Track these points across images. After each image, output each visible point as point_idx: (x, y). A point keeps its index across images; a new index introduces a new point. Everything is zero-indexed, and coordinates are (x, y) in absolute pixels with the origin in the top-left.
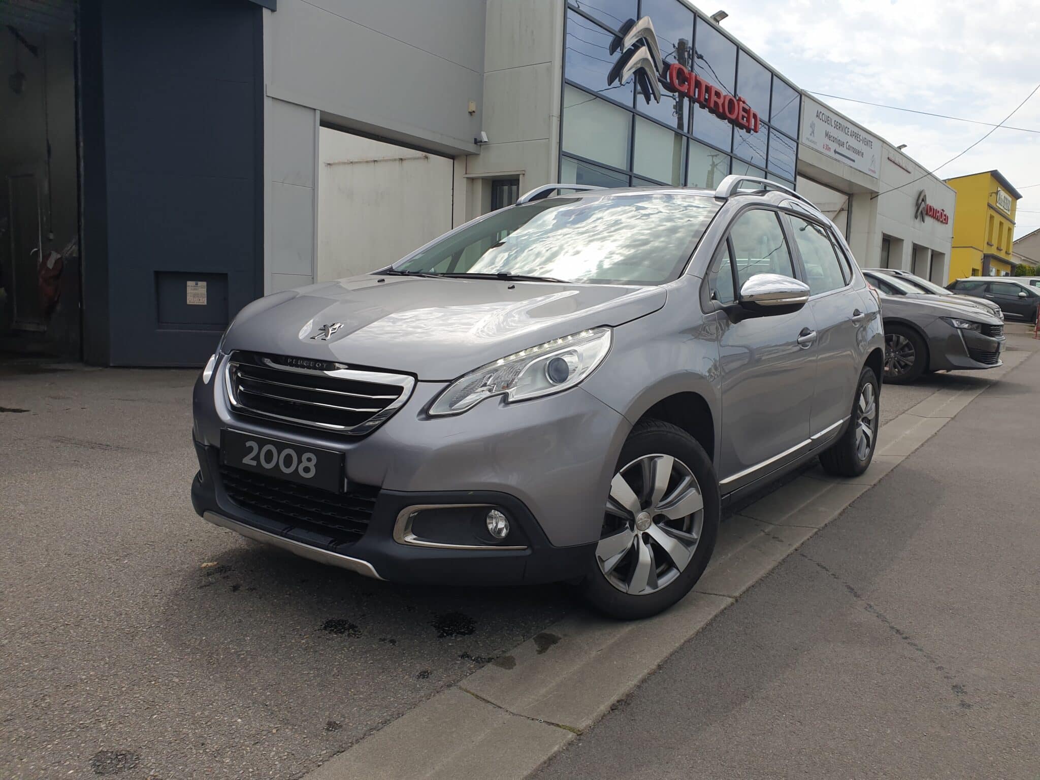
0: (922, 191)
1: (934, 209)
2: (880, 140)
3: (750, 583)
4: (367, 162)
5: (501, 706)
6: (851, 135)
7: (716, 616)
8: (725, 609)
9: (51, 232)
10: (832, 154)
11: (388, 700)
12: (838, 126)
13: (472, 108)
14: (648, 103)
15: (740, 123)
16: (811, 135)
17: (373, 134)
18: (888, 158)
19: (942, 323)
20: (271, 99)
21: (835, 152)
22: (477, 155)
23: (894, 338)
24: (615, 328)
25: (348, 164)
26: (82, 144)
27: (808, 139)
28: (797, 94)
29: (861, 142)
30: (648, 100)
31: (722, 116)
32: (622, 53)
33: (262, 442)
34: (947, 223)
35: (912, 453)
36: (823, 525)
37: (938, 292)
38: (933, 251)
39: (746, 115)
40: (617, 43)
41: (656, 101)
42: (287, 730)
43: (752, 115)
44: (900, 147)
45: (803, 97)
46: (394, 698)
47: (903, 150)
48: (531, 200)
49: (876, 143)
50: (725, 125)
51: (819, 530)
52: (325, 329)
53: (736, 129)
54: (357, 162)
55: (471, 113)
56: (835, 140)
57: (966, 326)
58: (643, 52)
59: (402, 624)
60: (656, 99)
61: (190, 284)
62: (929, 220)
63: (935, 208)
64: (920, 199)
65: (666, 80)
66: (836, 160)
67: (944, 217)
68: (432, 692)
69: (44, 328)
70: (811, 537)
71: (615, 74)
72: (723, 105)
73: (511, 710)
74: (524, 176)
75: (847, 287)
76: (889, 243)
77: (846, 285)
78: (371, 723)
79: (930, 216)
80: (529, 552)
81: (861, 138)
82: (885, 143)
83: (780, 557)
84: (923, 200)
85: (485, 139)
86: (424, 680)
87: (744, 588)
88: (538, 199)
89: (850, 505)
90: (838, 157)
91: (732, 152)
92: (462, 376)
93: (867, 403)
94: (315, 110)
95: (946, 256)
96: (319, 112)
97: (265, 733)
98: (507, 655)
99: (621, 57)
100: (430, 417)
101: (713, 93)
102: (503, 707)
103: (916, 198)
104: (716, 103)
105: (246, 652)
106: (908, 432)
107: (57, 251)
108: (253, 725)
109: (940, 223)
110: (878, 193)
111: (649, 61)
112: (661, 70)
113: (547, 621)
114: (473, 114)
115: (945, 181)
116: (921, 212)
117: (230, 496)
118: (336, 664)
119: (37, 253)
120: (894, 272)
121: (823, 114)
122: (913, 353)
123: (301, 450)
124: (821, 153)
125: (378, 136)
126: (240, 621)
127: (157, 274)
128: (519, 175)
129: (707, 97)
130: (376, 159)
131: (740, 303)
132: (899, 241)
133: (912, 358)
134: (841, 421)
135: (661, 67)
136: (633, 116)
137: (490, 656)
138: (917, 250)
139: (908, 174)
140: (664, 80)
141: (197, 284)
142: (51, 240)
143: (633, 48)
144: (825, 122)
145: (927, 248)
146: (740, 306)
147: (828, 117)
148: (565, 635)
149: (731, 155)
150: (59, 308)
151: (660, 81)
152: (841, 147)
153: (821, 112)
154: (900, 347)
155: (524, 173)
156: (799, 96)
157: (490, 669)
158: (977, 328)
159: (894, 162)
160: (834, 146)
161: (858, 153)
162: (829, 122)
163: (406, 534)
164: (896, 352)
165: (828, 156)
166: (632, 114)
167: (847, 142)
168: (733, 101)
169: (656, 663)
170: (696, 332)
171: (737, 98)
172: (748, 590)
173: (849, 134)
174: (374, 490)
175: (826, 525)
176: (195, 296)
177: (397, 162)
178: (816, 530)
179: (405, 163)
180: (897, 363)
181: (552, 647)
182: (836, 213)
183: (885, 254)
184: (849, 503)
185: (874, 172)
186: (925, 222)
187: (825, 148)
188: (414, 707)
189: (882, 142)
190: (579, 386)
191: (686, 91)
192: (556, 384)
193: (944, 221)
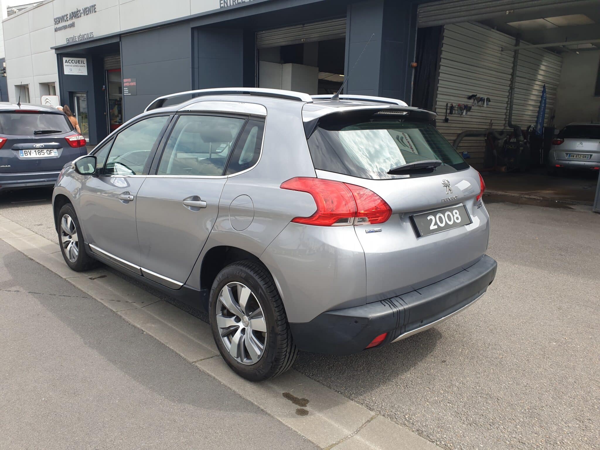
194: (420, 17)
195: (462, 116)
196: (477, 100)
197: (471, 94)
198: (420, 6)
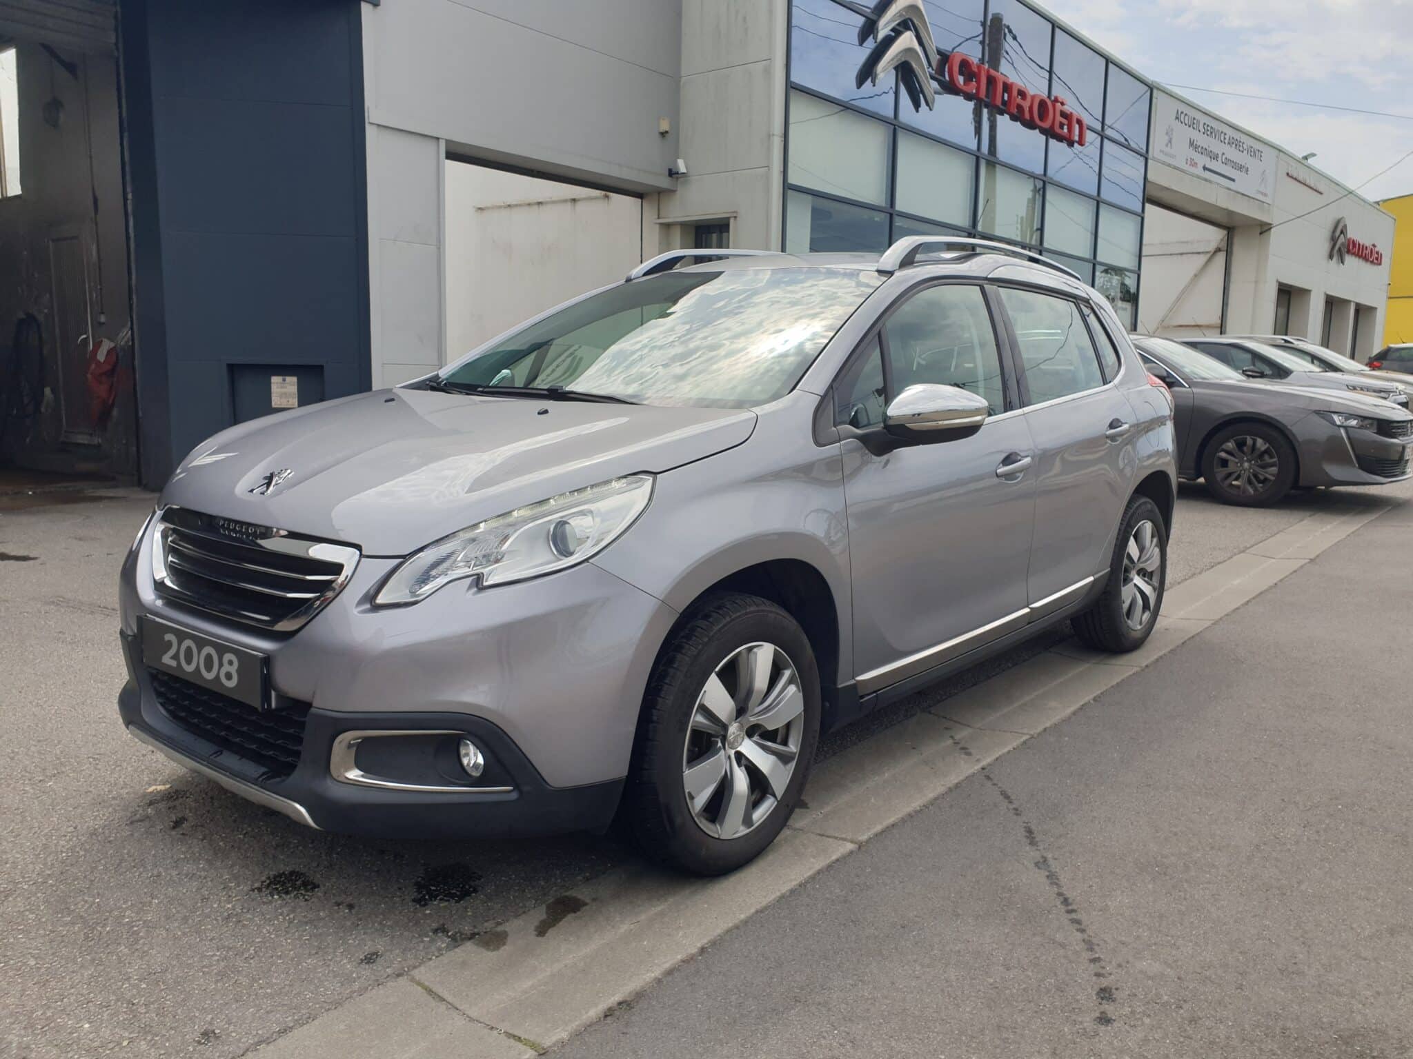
0: (1341, 219)
1: (1359, 245)
2: (1274, 148)
3: (892, 820)
4: (529, 204)
5: (458, 1006)
6: (1229, 143)
7: (819, 872)
8: (837, 860)
9: (103, 313)
10: (1199, 171)
11: (303, 997)
12: (1208, 131)
13: (665, 126)
14: (917, 111)
15: (1057, 133)
16: (1167, 145)
17: (525, 169)
18: (1288, 174)
19: (1317, 419)
20: (375, 127)
21: (1205, 168)
22: (673, 191)
23: (1249, 441)
24: (658, 476)
25: (505, 208)
26: (130, 196)
27: (1161, 151)
28: (1146, 88)
29: (1245, 152)
30: (917, 106)
31: (1030, 125)
32: (876, 42)
33: (181, 636)
34: (1380, 264)
35: (1227, 615)
36: (1040, 729)
37: (1346, 367)
38: (1358, 305)
39: (1065, 121)
40: (869, 29)
41: (928, 108)
42: (143, 1043)
43: (1075, 120)
44: (1306, 158)
45: (1155, 91)
46: (312, 993)
47: (1311, 161)
48: (646, 274)
49: (1268, 153)
50: (1037, 137)
51: (1032, 737)
52: (269, 479)
53: (1052, 142)
54: (516, 205)
55: (663, 134)
56: (1204, 151)
57: (1354, 423)
58: (907, 39)
59: (375, 881)
60: (927, 104)
61: (275, 380)
62: (1350, 260)
63: (1361, 244)
64: (1338, 230)
65: (944, 77)
66: (1206, 180)
67: (1376, 255)
68: (370, 985)
69: (96, 440)
70: (1014, 749)
71: (867, 73)
72: (1031, 108)
73: (470, 1013)
74: (736, 220)
75: (1107, 387)
76: (1288, 295)
77: (1105, 383)
78: (263, 1033)
79: (1353, 254)
80: (514, 796)
81: (1245, 147)
82: (1283, 152)
83: (953, 779)
84: (1342, 232)
85: (683, 169)
86: (367, 966)
87: (879, 828)
88: (657, 272)
89: (1095, 699)
90: (1208, 175)
91: (1045, 174)
92: (421, 549)
93: (1142, 549)
94: (438, 139)
95: (1378, 311)
96: (444, 141)
97: (111, 1046)
98: (499, 929)
99: (877, 48)
100: (377, 608)
101: (1015, 93)
102: (461, 1008)
103: (1332, 230)
104: (1020, 107)
105: (145, 922)
106: (1236, 582)
107: (111, 339)
108: (101, 1034)
109: (1369, 264)
110: (1271, 224)
111: (917, 53)
112: (934, 64)
113: (579, 878)
114: (667, 135)
115: (1378, 203)
116: (1340, 249)
117: (161, 704)
118: (257, 940)
119: (86, 341)
120: (1283, 339)
121: (1186, 115)
122: (1275, 462)
123: (222, 649)
124: (1183, 171)
125: (532, 171)
126: (159, 875)
127: (232, 368)
128: (728, 218)
129: (1006, 98)
130: (540, 201)
131: (886, 427)
132: (1304, 293)
133: (1274, 470)
134: (1091, 579)
135: (935, 58)
136: (895, 130)
137: (476, 930)
138: (1333, 304)
139: (1319, 195)
140: (943, 79)
141: (284, 380)
142: (103, 323)
143: (893, 34)
144: (1190, 126)
145: (1348, 302)
146: (885, 431)
147: (1194, 119)
148: (594, 900)
149: (1044, 178)
150: (115, 412)
151: (933, 78)
152: (1214, 162)
153: (1182, 113)
154: (1257, 453)
155: (735, 215)
156: (1149, 92)
157: (469, 950)
158: (1371, 425)
159: (1296, 179)
160: (1203, 160)
161: (1241, 168)
162: (1195, 126)
163: (347, 769)
164: (1251, 461)
165: (1192, 175)
166: (892, 127)
167: (1223, 154)
168: (1046, 103)
169: (699, 945)
170: (803, 473)
171: (1053, 98)
172: (883, 831)
173: (1226, 141)
174: (303, 706)
175: (1045, 730)
176: (281, 395)
177: (569, 204)
178: (1025, 738)
179: (579, 206)
180: (1252, 477)
181: (570, 917)
182: (1209, 255)
183: (1282, 311)
184: (1095, 695)
185: (1265, 195)
186: (1346, 263)
187: (1189, 163)
188: (335, 1008)
189: (1277, 152)
190: (591, 561)
191: (974, 91)
192: (563, 558)
193: (1375, 261)
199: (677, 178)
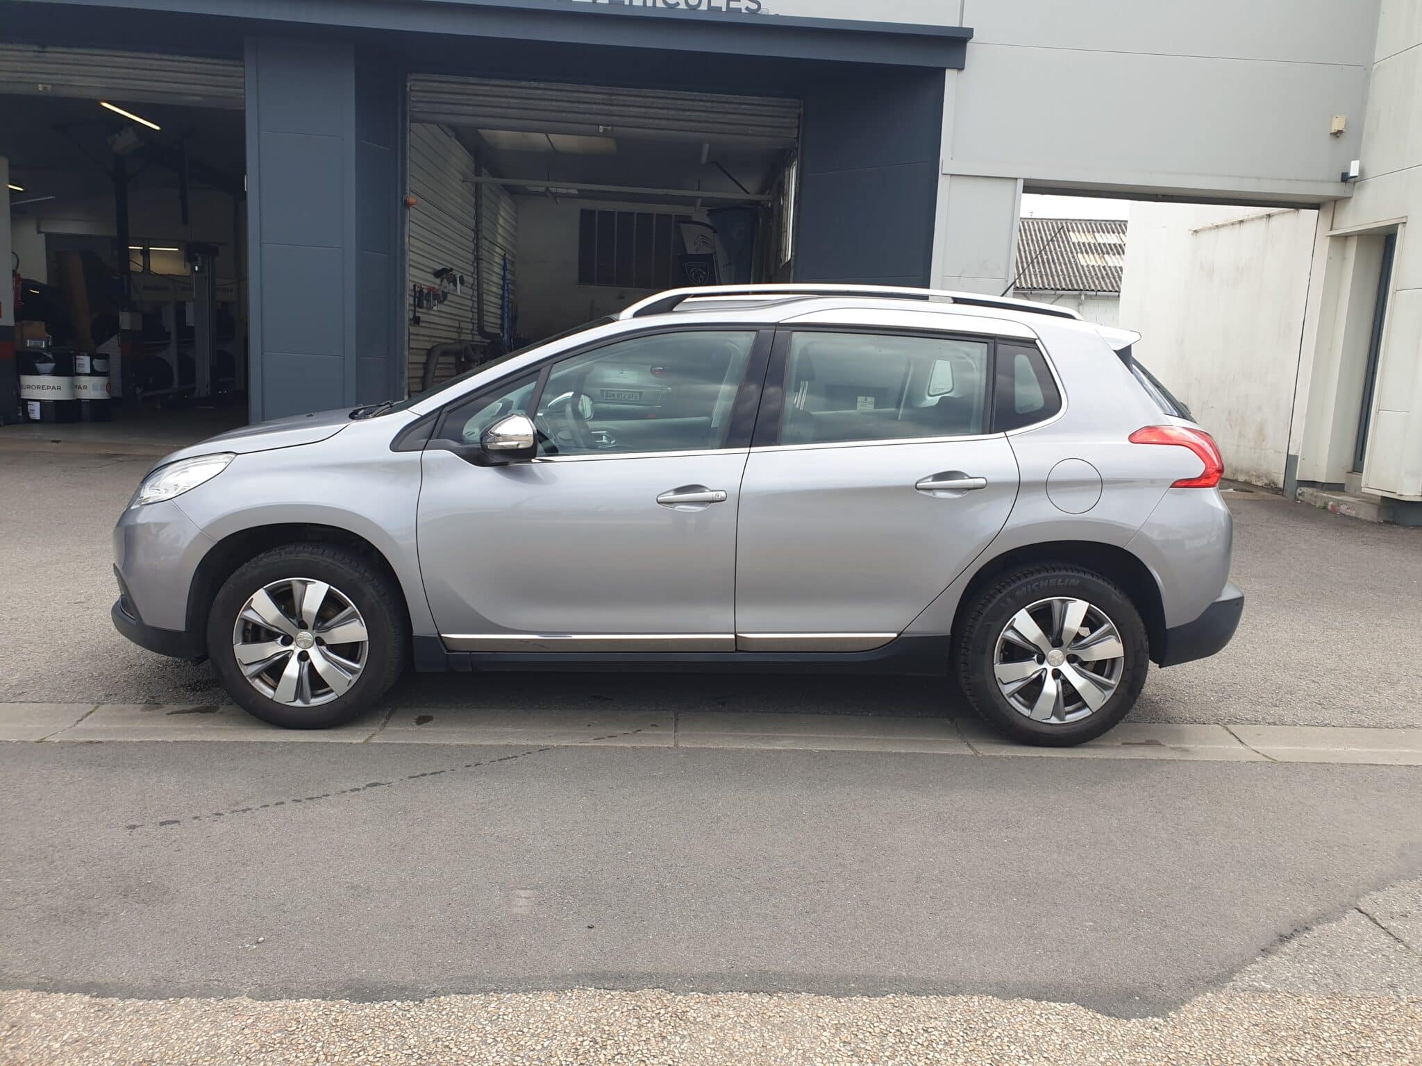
4: (1233, 224)
7: (304, 742)
13: (1337, 125)
20: (948, 177)
22: (1346, 199)
24: (238, 456)
25: (1214, 229)
54: (1223, 226)
55: (1337, 134)
73: (78, 725)
74: (1404, 226)
83: (526, 743)
85: (1355, 172)
94: (1016, 179)
96: (1022, 181)
98: (165, 705)
102: (81, 722)
114: (1341, 135)
128: (1397, 225)
130: (1241, 219)
148: (221, 713)
155: (1404, 220)
157: (137, 706)
177: (1264, 220)
179: (1273, 220)
190: (174, 499)
194: (414, 99)
195: (430, 312)
196: (447, 280)
197: (439, 267)
198: (412, 77)
199: (1355, 182)
